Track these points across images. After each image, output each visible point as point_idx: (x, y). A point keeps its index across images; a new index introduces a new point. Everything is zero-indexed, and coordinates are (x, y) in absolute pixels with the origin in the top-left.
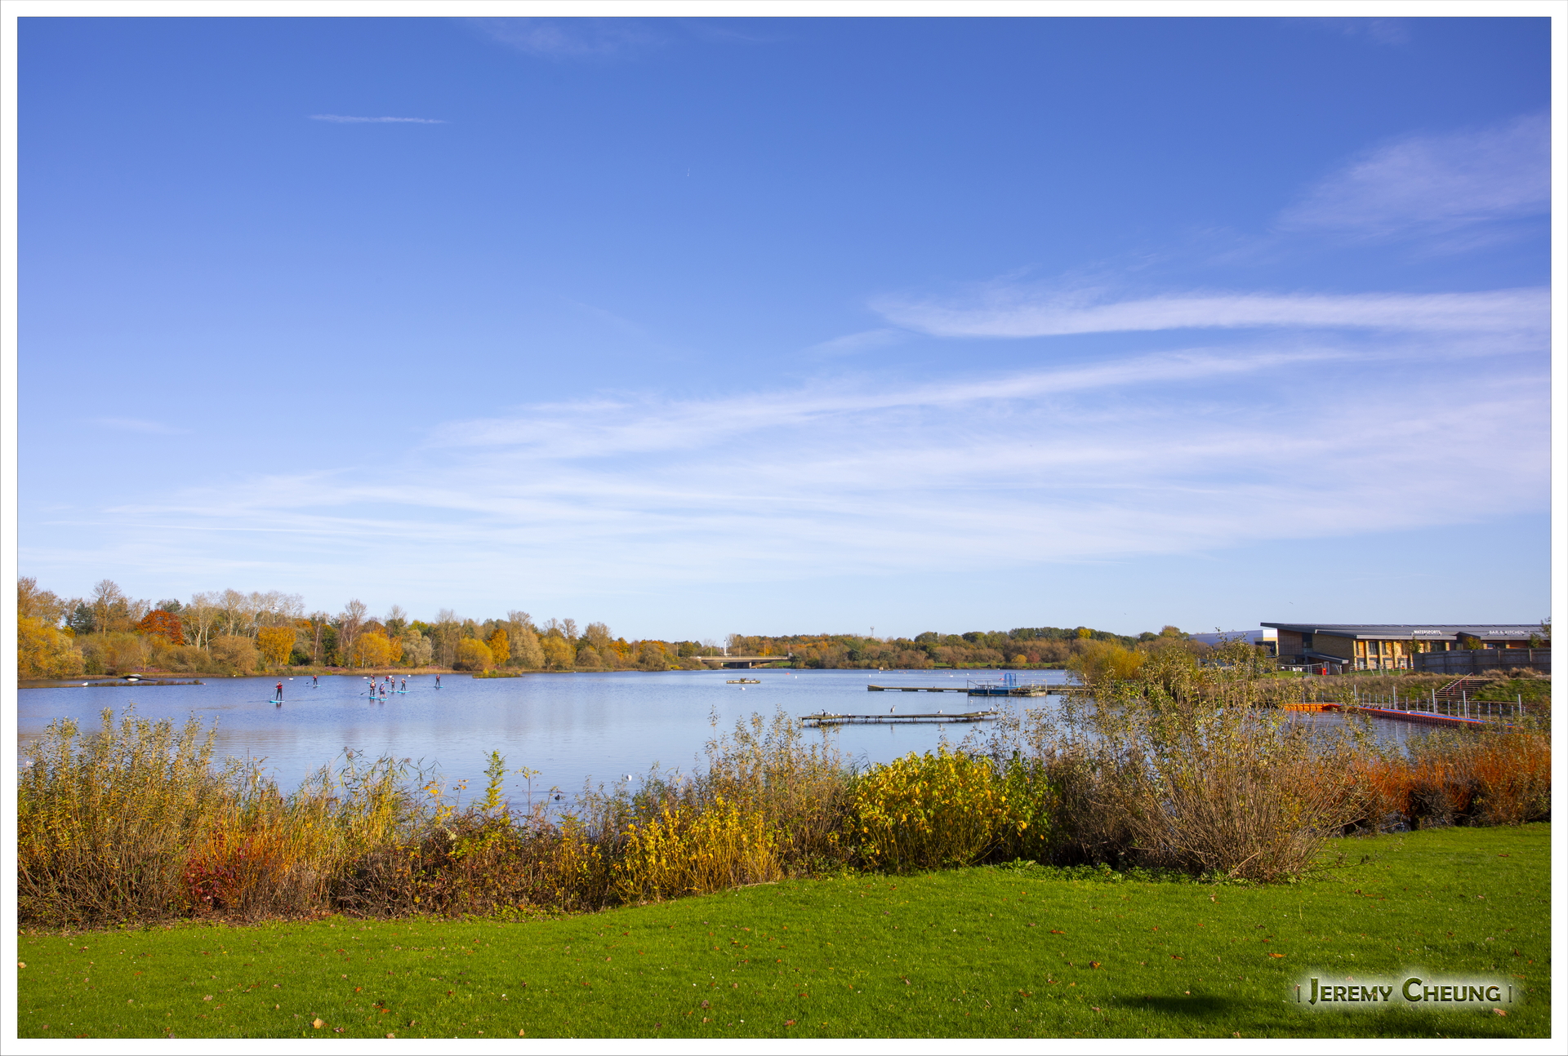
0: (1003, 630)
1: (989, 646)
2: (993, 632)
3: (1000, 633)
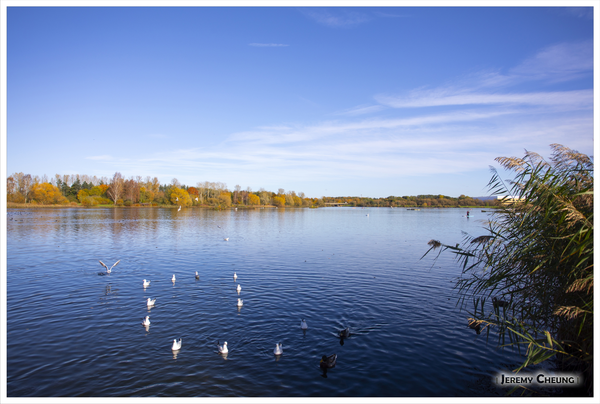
0: (415, 196)
1: (411, 200)
2: (412, 196)
3: (414, 196)
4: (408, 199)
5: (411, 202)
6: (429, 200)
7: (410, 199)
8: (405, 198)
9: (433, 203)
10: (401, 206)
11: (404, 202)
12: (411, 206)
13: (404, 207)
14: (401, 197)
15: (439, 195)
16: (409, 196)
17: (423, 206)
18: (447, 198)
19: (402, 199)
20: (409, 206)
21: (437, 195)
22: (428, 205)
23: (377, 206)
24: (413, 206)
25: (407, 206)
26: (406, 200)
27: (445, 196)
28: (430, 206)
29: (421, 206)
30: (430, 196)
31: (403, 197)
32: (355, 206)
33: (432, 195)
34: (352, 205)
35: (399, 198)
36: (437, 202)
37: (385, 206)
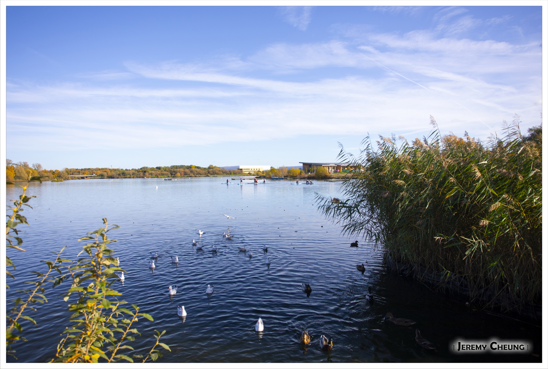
0: (168, 166)
1: (165, 171)
2: (165, 166)
3: (167, 167)
4: (161, 169)
5: (165, 172)
6: (182, 170)
7: (164, 169)
8: (159, 168)
9: (186, 173)
10: (155, 176)
11: (158, 172)
12: (165, 176)
13: (158, 177)
14: (155, 167)
15: (191, 165)
16: (163, 167)
17: (176, 176)
18: (198, 168)
19: (156, 169)
20: (163, 176)
21: (189, 165)
22: (181, 175)
23: (130, 178)
24: (167, 176)
25: (161, 176)
26: (159, 170)
27: (196, 166)
28: (183, 176)
29: (175, 176)
30: (183, 166)
31: (157, 168)
32: (106, 177)
33: (184, 166)
34: (102, 177)
35: (152, 169)
36: (189, 172)
37: (138, 177)
